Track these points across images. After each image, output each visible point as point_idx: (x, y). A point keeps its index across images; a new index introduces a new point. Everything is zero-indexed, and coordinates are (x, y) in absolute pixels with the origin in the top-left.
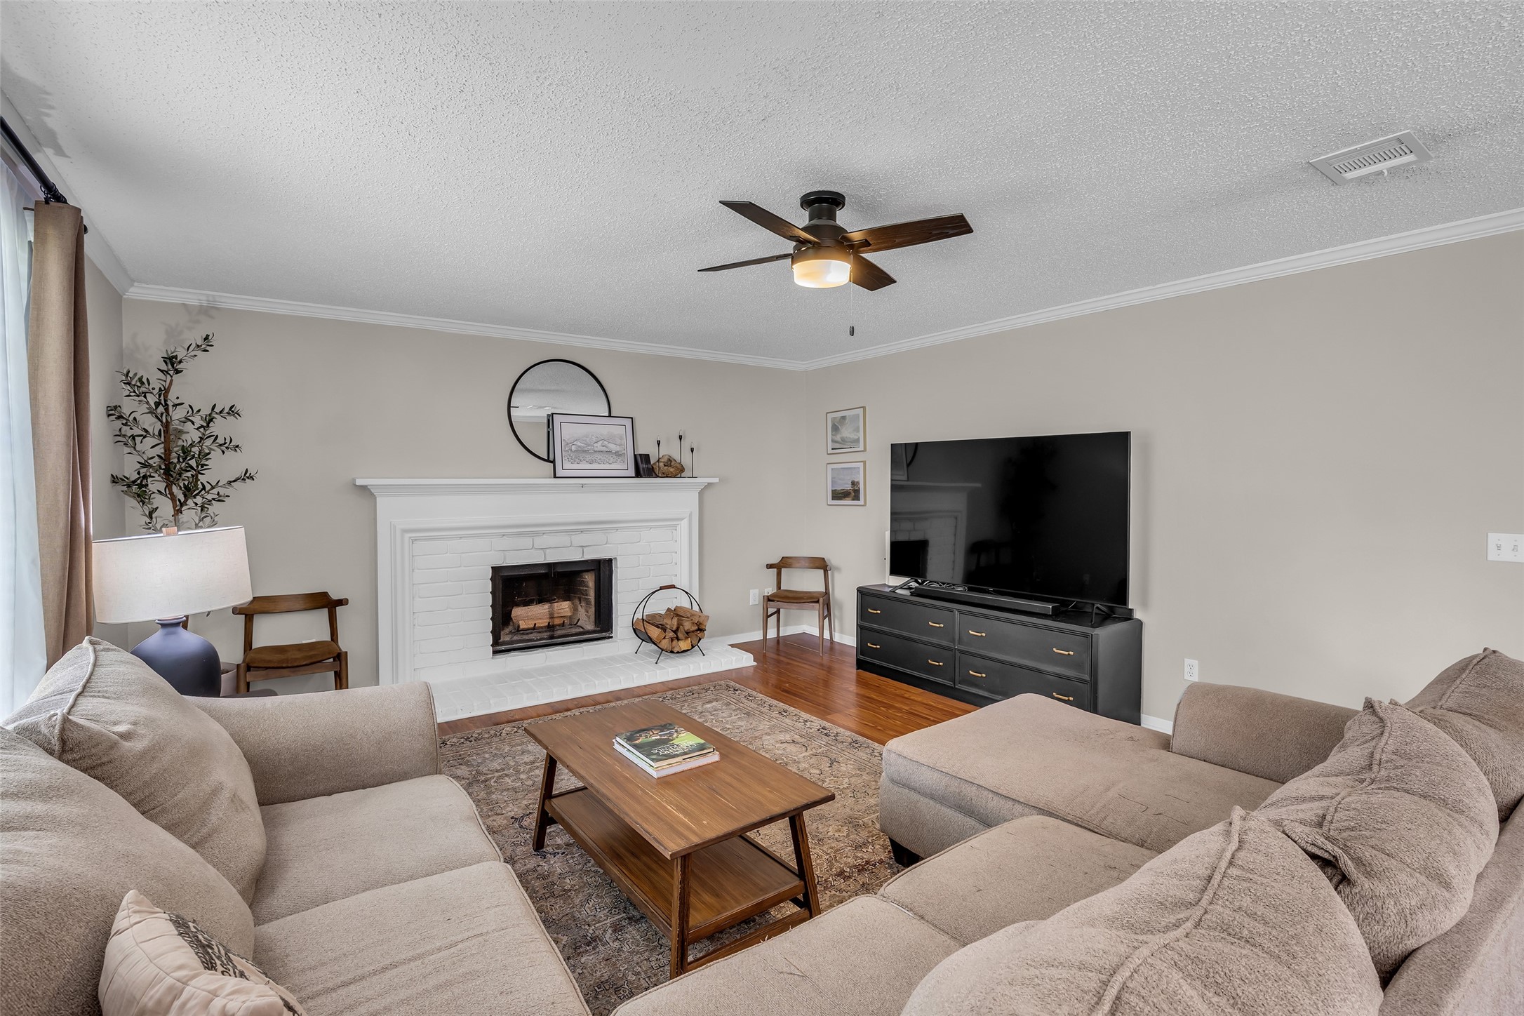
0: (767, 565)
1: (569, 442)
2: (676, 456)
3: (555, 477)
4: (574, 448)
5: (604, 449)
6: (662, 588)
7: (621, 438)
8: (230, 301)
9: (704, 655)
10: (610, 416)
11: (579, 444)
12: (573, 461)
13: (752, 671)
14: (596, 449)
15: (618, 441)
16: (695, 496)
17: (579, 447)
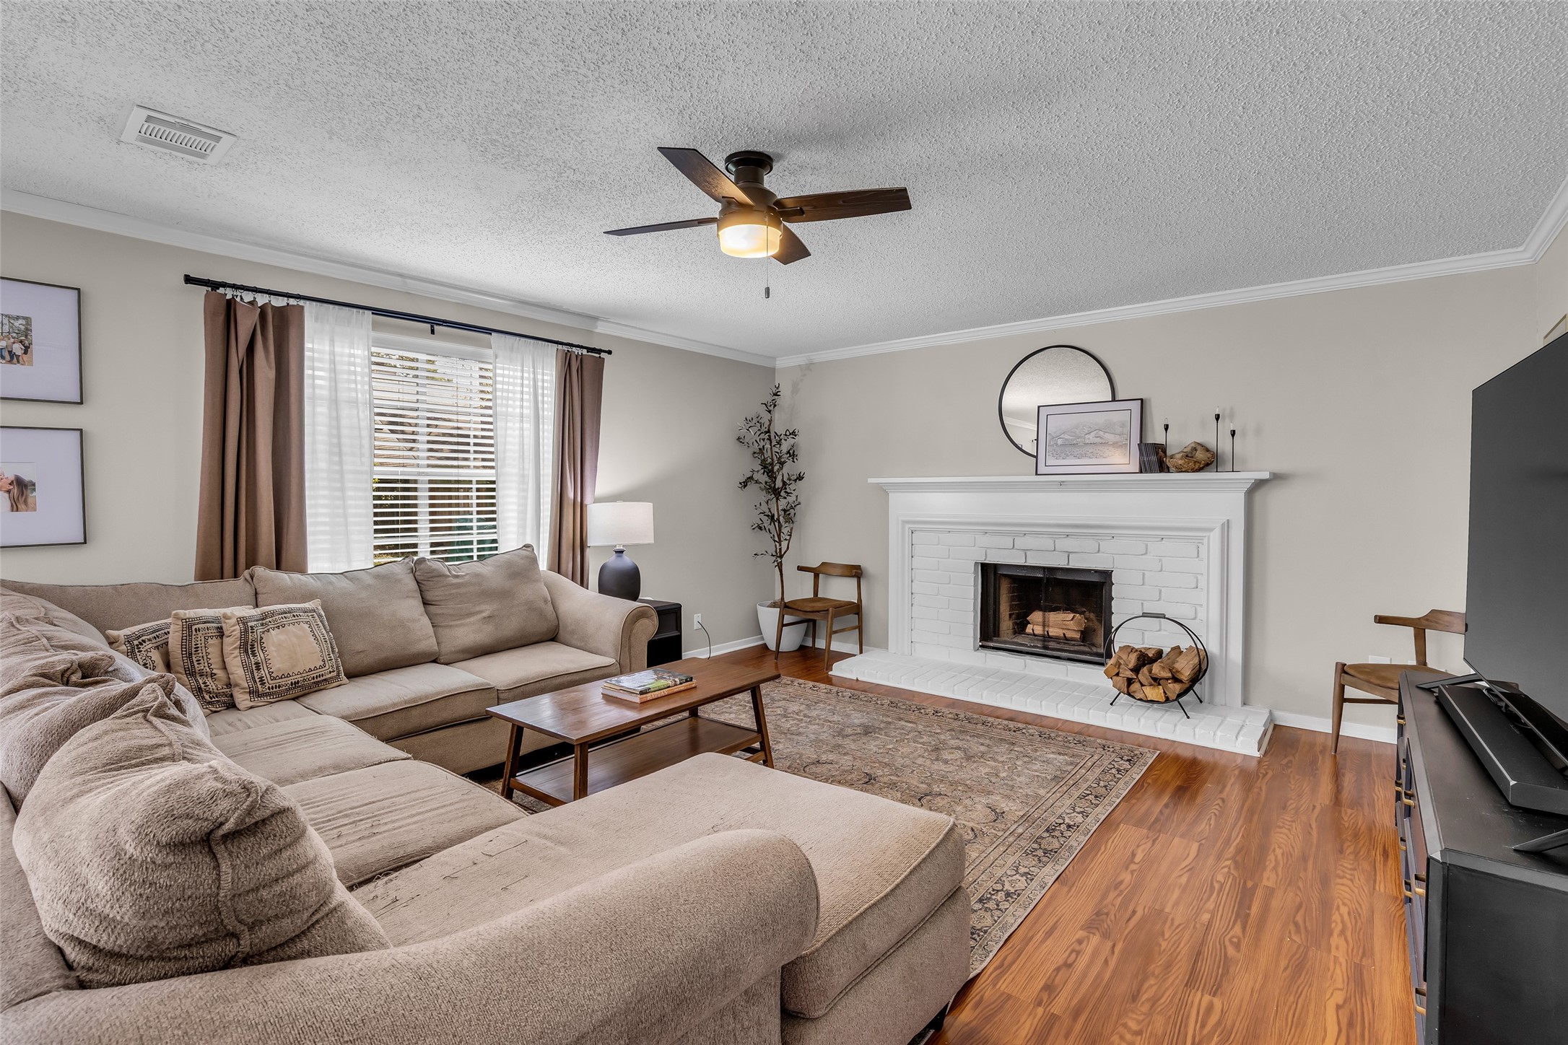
0: (1376, 616)
1: (1054, 435)
2: (1211, 443)
3: (1037, 474)
4: (1060, 442)
5: (1098, 440)
6: (1145, 615)
7: (1123, 426)
8: (820, 357)
9: (1188, 717)
10: (1114, 400)
11: (1067, 437)
12: (1057, 456)
13: (1254, 763)
14: (1087, 441)
15: (1119, 430)
16: (1239, 499)
17: (1066, 440)
